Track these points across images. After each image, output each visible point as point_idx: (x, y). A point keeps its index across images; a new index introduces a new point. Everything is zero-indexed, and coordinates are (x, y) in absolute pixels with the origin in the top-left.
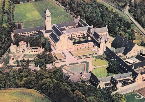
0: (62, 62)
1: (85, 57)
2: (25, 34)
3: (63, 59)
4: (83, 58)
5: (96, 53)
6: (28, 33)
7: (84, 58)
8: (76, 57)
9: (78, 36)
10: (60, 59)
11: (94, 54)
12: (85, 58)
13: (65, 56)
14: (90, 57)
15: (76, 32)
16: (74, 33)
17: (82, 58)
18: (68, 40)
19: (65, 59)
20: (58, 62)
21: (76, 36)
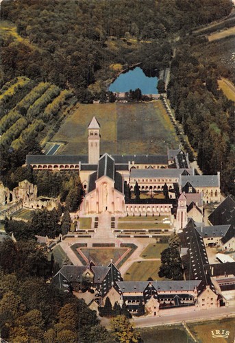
0: (83, 237)
1: (138, 234)
2: (50, 168)
3: (87, 230)
4: (132, 236)
5: (167, 231)
6: (57, 167)
7: (135, 237)
8: (118, 231)
9: (155, 187)
10: (82, 231)
11: (161, 231)
12: (138, 237)
13: (96, 226)
14: (148, 237)
15: (153, 179)
16: (147, 180)
17: (129, 237)
18: (113, 191)
19: (93, 231)
20: (74, 237)
21: (151, 187)
